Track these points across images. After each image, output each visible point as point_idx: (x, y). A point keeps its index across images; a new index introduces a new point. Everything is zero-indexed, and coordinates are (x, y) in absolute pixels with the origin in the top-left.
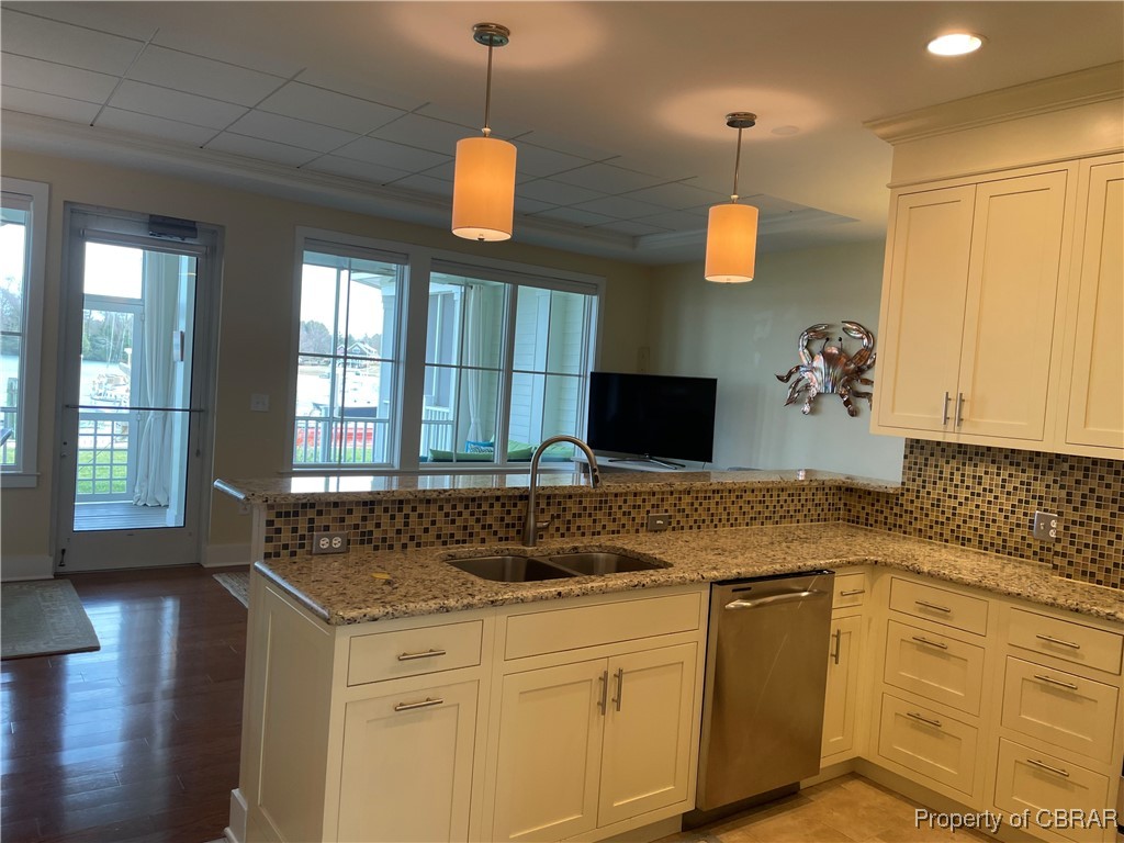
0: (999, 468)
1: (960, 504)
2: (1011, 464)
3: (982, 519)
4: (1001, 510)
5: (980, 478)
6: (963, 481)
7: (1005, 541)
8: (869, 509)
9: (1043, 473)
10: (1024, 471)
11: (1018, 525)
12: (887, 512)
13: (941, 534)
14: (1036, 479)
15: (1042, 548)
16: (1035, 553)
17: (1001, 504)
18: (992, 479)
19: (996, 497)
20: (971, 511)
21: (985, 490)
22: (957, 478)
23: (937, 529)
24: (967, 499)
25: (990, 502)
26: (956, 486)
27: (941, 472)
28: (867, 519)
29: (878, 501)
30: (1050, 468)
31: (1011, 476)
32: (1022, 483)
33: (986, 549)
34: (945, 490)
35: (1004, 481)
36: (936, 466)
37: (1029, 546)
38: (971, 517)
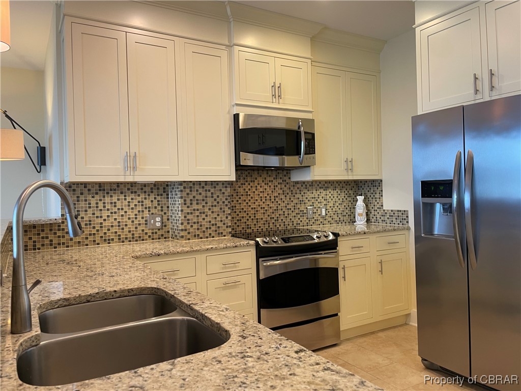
0: (125, 196)
1: (105, 220)
2: (132, 193)
3: (119, 226)
4: (129, 219)
5: (115, 203)
6: (104, 207)
7: (133, 234)
8: (35, 238)
9: (149, 195)
10: (139, 196)
11: (140, 224)
12: (51, 237)
13: (94, 241)
14: (145, 199)
15: (153, 233)
16: (149, 236)
17: (129, 215)
18: (122, 203)
19: (126, 212)
20: (112, 223)
21: (119, 209)
22: (101, 205)
23: (91, 238)
24: (108, 216)
25: (122, 216)
26: (101, 210)
27: (90, 204)
28: (35, 246)
29: (43, 231)
30: (152, 192)
31: (132, 199)
32: (139, 202)
33: (123, 242)
34: (94, 214)
35: (129, 202)
36: (86, 200)
37: (146, 233)
38: (112, 226)
